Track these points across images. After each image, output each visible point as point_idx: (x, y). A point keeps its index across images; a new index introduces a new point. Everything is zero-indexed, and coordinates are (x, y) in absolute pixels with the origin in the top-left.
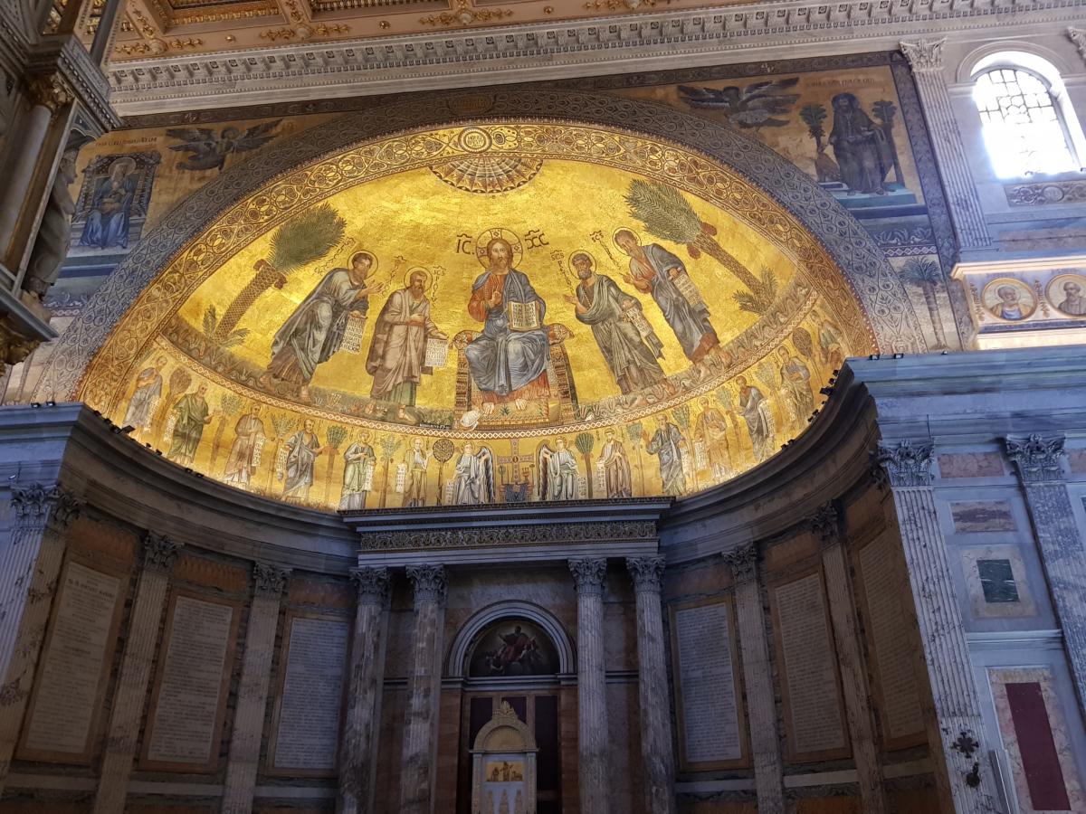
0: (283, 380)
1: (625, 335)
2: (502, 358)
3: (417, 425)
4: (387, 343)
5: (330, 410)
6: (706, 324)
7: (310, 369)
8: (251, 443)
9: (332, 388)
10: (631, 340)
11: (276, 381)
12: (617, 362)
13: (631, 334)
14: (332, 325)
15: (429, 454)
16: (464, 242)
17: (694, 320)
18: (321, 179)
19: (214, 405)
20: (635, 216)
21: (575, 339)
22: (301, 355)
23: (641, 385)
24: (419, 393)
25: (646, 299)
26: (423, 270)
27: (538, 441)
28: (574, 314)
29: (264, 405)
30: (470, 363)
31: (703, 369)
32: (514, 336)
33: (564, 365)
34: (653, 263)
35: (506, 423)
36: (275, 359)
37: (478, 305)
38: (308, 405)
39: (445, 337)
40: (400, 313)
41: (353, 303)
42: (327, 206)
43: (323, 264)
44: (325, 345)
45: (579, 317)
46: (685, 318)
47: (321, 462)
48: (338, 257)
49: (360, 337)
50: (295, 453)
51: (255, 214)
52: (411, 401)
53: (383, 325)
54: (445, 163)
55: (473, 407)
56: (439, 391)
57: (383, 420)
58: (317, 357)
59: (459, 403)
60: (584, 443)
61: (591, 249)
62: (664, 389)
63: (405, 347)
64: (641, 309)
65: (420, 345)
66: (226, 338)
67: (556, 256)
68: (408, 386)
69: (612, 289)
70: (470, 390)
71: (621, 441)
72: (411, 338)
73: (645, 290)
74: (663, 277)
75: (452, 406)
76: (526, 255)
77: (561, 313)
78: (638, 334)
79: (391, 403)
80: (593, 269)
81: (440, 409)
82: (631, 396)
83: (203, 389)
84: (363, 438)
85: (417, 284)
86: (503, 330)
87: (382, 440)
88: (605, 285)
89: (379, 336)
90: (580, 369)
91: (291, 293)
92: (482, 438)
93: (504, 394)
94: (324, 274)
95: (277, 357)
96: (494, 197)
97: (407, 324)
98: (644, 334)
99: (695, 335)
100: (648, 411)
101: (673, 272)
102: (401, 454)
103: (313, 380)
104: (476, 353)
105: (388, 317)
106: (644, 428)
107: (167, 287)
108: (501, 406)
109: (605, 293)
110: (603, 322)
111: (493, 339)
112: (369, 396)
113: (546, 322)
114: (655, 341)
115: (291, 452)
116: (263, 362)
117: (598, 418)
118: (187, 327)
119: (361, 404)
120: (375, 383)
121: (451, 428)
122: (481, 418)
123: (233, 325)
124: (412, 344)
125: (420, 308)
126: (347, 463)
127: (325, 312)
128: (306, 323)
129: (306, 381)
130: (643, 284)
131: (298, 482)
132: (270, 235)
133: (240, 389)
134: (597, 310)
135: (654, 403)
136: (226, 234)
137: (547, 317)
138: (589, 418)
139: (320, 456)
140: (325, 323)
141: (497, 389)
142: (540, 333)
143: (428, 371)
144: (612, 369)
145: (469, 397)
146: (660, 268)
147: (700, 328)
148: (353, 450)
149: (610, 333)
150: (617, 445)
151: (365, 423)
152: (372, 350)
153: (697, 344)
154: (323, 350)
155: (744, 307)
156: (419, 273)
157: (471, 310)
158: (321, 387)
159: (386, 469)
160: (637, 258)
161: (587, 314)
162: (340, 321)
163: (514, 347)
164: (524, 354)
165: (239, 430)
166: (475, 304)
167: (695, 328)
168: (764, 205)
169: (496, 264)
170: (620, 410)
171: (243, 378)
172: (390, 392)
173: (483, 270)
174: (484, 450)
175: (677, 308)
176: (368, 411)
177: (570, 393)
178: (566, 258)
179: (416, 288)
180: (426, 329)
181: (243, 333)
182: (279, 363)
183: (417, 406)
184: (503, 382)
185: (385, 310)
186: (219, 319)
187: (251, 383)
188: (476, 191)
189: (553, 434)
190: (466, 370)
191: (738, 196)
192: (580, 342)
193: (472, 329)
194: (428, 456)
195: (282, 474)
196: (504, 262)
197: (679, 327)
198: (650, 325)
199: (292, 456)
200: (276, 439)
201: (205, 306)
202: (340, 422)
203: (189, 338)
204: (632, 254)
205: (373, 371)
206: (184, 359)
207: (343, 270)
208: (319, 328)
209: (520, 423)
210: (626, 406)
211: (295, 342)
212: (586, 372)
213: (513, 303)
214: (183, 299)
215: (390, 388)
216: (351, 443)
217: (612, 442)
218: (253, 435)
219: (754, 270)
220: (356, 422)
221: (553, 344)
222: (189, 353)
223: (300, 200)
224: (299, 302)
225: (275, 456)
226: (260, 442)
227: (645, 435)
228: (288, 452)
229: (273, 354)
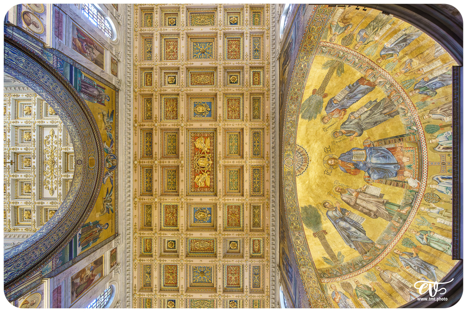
0: (368, 251)
1: (367, 117)
2: (379, 166)
3: (412, 207)
4: (364, 207)
5: (392, 241)
6: (355, 85)
7: (368, 239)
8: (397, 281)
9: (379, 235)
10: (370, 115)
11: (368, 254)
12: (381, 119)
13: (367, 114)
14: (350, 224)
15: (433, 205)
16: (326, 173)
17: (355, 90)
18: (292, 205)
19: (368, 283)
20: (315, 117)
21: (371, 137)
22: (359, 240)
23: (394, 107)
24: (393, 202)
25: (349, 111)
26: (335, 187)
27: (430, 152)
28: (358, 138)
29: (378, 264)
30: (380, 178)
31: (378, 81)
32: (368, 160)
33: (385, 141)
34: (333, 110)
35: (417, 167)
36: (357, 249)
37: (353, 172)
38: (385, 248)
39: (366, 186)
40: (351, 199)
41: (342, 213)
42: (302, 208)
43: (323, 217)
44: (358, 229)
45: (360, 135)
46: (355, 94)
47: (422, 256)
48: (322, 212)
49: (358, 216)
50: (413, 266)
51: (295, 228)
52: (397, 206)
53: (355, 206)
54: (295, 172)
55: (405, 181)
56: (394, 193)
57: (405, 220)
58: (362, 234)
59: (402, 186)
60: (431, 129)
61: (330, 131)
62: (394, 96)
63: (368, 202)
64: (354, 112)
65: (368, 196)
66: (338, 260)
67: (333, 143)
68: (388, 205)
69: (346, 124)
70: (396, 181)
71: (429, 111)
72: (364, 198)
73: (345, 111)
74: (338, 105)
75: (404, 190)
76: (334, 153)
77: (358, 142)
78: (366, 112)
79: (396, 214)
80: (338, 131)
81: (404, 195)
82: (400, 110)
83: (357, 282)
84: (413, 232)
85: (340, 190)
86: (365, 164)
87: (418, 224)
88: (345, 126)
89: (360, 209)
90: (386, 134)
91: (330, 231)
92: (427, 179)
93: (399, 166)
94: (327, 218)
95: (357, 248)
96: (311, 161)
97: (357, 198)
98: (366, 109)
99: (361, 88)
100: (408, 101)
101: (335, 102)
102: (430, 218)
103: (373, 240)
104: (375, 175)
105: (352, 204)
106: (419, 101)
107: (304, 265)
108: (406, 168)
109: (348, 126)
110: (361, 126)
111: (369, 168)
112: (389, 222)
113: (363, 148)
114: (369, 104)
115: (411, 267)
116: (356, 254)
117: (415, 124)
118: (325, 270)
119: (392, 227)
120: (383, 217)
121: (417, 193)
122: (413, 178)
123: (335, 255)
124: (367, 198)
125: (351, 192)
126: (428, 245)
127: (343, 224)
128: (346, 232)
129: (373, 243)
130: (343, 112)
131: (432, 273)
132: (305, 227)
133: (365, 269)
134: (356, 128)
135: (402, 99)
136: (297, 238)
137: (360, 147)
138: (415, 128)
139: (419, 255)
140: (348, 226)
141: (396, 169)
142: (367, 150)
143: (381, 196)
144: (385, 120)
145: (400, 182)
146: (334, 107)
147: (358, 87)
148: (420, 239)
149: (367, 123)
150: (431, 112)
151: (404, 229)
152: (366, 213)
153: (366, 86)
154: (360, 231)
155: (343, 71)
156: (336, 189)
157: (355, 174)
158: (378, 238)
159: (438, 228)
160: (332, 115)
161: (358, 132)
162: (349, 220)
163: (374, 160)
164: (378, 157)
165: (387, 281)
166: (352, 173)
167: (358, 89)
168: (297, 74)
169: (337, 164)
170: (409, 114)
171: (360, 265)
172: (389, 213)
173: (339, 168)
174: (435, 179)
175: (351, 98)
176: (398, 225)
177: (400, 138)
178: (335, 140)
179: (342, 191)
180: (361, 192)
181: (340, 254)
182: (360, 249)
183: (400, 204)
184: (392, 166)
185: (348, 204)
186: (329, 258)
187: (365, 263)
188: (308, 166)
189: (426, 145)
190: (384, 181)
191: (298, 84)
192: (372, 135)
193: (363, 175)
194: (434, 206)
195: (423, 277)
196: (336, 161)
197: (360, 96)
198: (361, 108)
199: (414, 268)
200: (400, 269)
201: (321, 259)
202: (400, 238)
203: (330, 272)
204: (331, 117)
205: (376, 216)
206: (338, 279)
207: (328, 212)
208: (349, 229)
209: (417, 160)
210: (406, 112)
211: (353, 239)
212: (388, 132)
213: (353, 159)
214: (313, 264)
215: (387, 213)
216: (416, 238)
217: (430, 115)
218: (392, 277)
219: (325, 72)
220: (402, 232)
221: (373, 145)
222: (336, 276)
223: (296, 214)
224: (335, 230)
225: (410, 275)
226: (398, 276)
227: (424, 100)
228: (410, 268)
229: (354, 249)
